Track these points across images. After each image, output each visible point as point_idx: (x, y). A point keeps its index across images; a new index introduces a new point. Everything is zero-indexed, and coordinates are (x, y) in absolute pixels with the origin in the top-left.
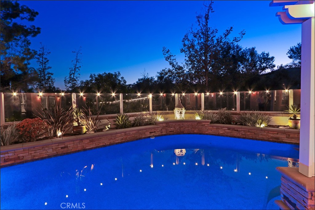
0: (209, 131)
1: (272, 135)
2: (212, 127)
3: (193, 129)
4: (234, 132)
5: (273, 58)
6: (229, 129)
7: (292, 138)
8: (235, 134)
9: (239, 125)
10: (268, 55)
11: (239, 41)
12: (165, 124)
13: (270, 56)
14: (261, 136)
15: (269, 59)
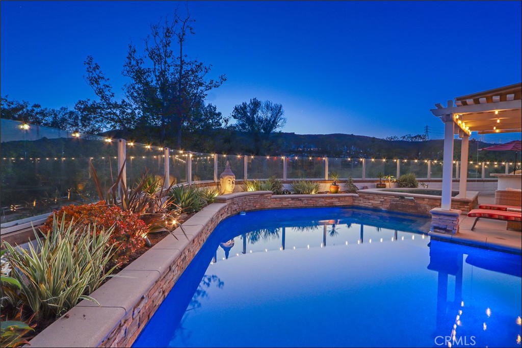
0: (272, 205)
1: (328, 201)
2: (275, 199)
3: (255, 205)
4: (298, 202)
5: (219, 114)
6: (293, 199)
7: (342, 201)
8: (299, 204)
9: (293, 194)
10: (215, 108)
11: (218, 86)
12: (230, 200)
13: (217, 112)
14: (321, 203)
15: (215, 114)
